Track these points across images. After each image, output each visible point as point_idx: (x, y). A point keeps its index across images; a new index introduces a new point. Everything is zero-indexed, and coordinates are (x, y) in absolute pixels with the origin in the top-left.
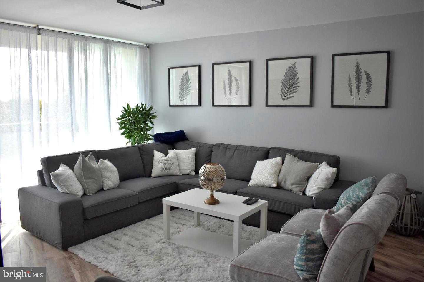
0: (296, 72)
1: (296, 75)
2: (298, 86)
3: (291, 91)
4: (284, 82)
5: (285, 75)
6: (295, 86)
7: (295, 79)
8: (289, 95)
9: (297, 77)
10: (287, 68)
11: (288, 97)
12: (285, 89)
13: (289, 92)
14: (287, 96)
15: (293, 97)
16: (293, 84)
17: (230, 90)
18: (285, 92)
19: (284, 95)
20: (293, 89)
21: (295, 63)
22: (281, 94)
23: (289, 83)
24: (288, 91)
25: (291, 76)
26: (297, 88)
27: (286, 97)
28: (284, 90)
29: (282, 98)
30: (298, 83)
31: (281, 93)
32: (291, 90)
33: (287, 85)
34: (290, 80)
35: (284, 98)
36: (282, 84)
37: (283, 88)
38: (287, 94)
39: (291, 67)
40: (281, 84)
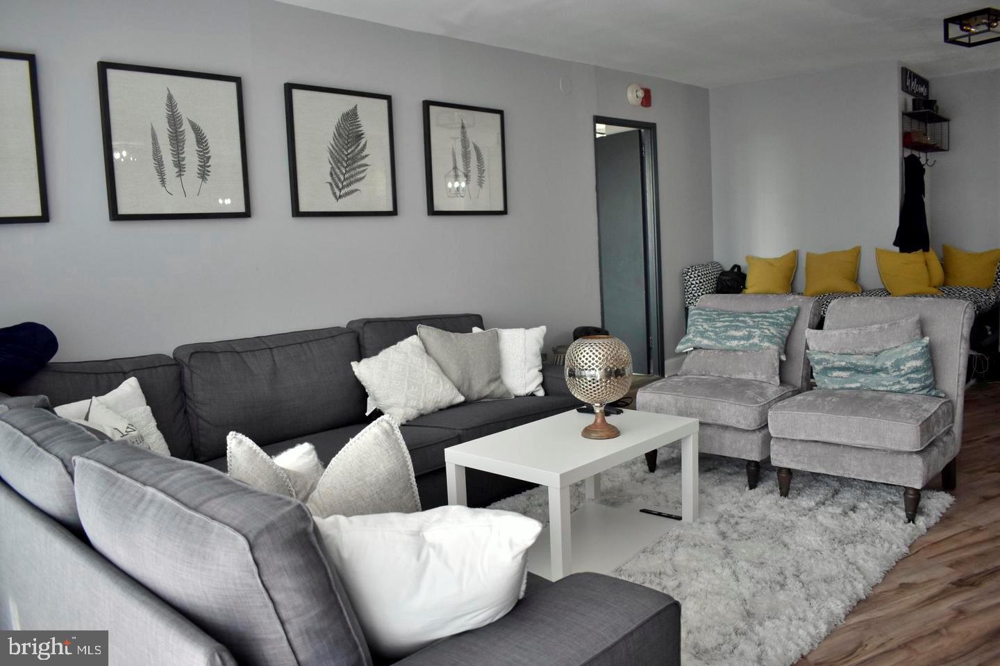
0: (359, 129)
1: (359, 136)
2: (367, 165)
3: (352, 176)
4: (334, 152)
5: (336, 135)
6: (359, 163)
7: (359, 148)
8: (348, 185)
9: (363, 142)
10: (340, 116)
11: (346, 190)
12: (337, 171)
13: (349, 178)
14: (343, 187)
15: (357, 190)
16: (354, 160)
17: (180, 165)
18: (340, 179)
19: (338, 187)
20: (355, 172)
21: (356, 107)
22: (330, 184)
23: (347, 155)
24: (346, 176)
25: (349, 138)
26: (364, 168)
27: (343, 192)
28: (336, 174)
29: (334, 194)
30: (366, 156)
31: (330, 180)
32: (353, 172)
33: (343, 159)
34: (349, 148)
35: (338, 193)
36: (331, 157)
37: (334, 165)
38: (345, 183)
39: (348, 114)
40: (328, 155)
